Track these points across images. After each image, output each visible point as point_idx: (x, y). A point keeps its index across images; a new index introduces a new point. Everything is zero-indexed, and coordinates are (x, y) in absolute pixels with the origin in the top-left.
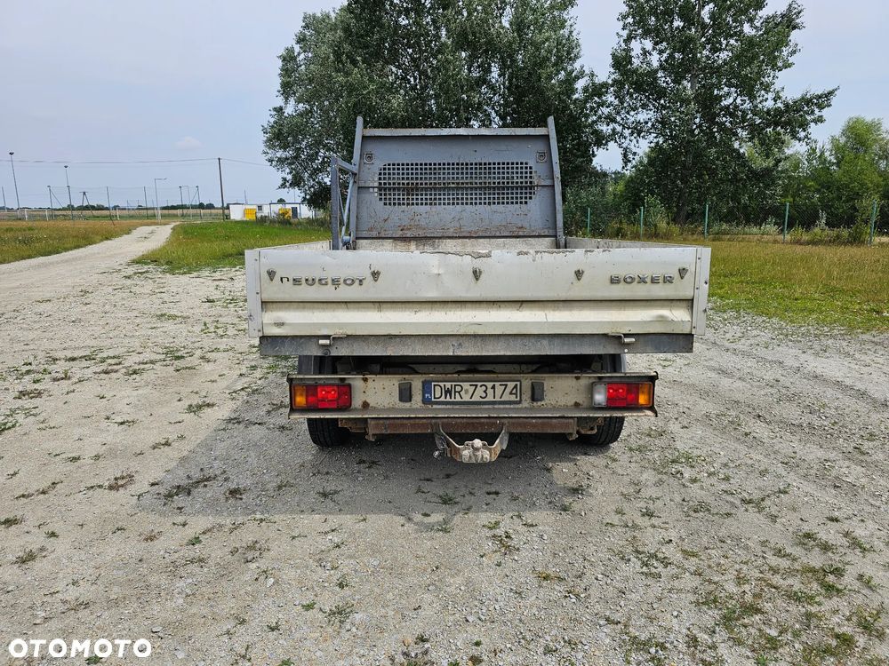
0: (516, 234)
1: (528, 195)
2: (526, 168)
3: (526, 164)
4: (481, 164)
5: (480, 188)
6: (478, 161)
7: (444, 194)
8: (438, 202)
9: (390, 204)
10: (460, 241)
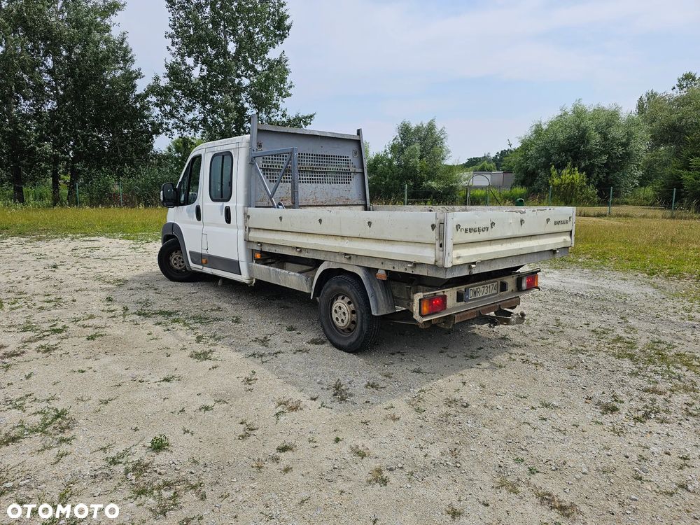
1: (350, 178)
2: (348, 160)
3: (348, 157)
4: (324, 156)
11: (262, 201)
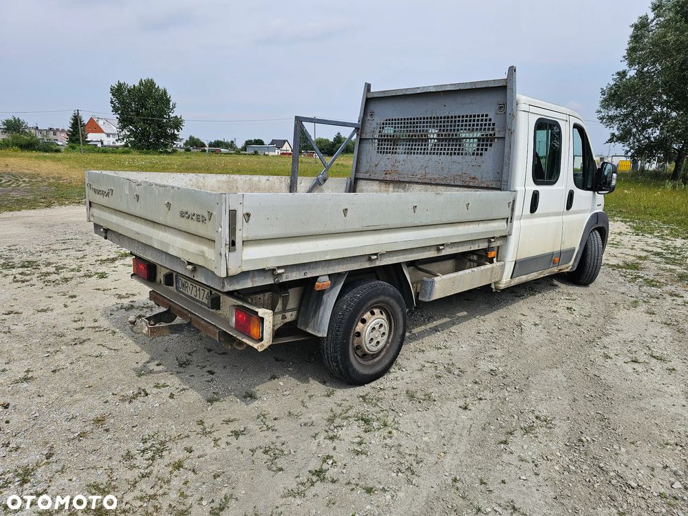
0: (467, 184)
1: (484, 147)
2: (486, 120)
3: (487, 116)
4: (448, 118)
5: (446, 140)
6: (446, 115)
7: (419, 145)
8: (413, 151)
9: (381, 152)
10: (424, 186)
11: (366, 173)
